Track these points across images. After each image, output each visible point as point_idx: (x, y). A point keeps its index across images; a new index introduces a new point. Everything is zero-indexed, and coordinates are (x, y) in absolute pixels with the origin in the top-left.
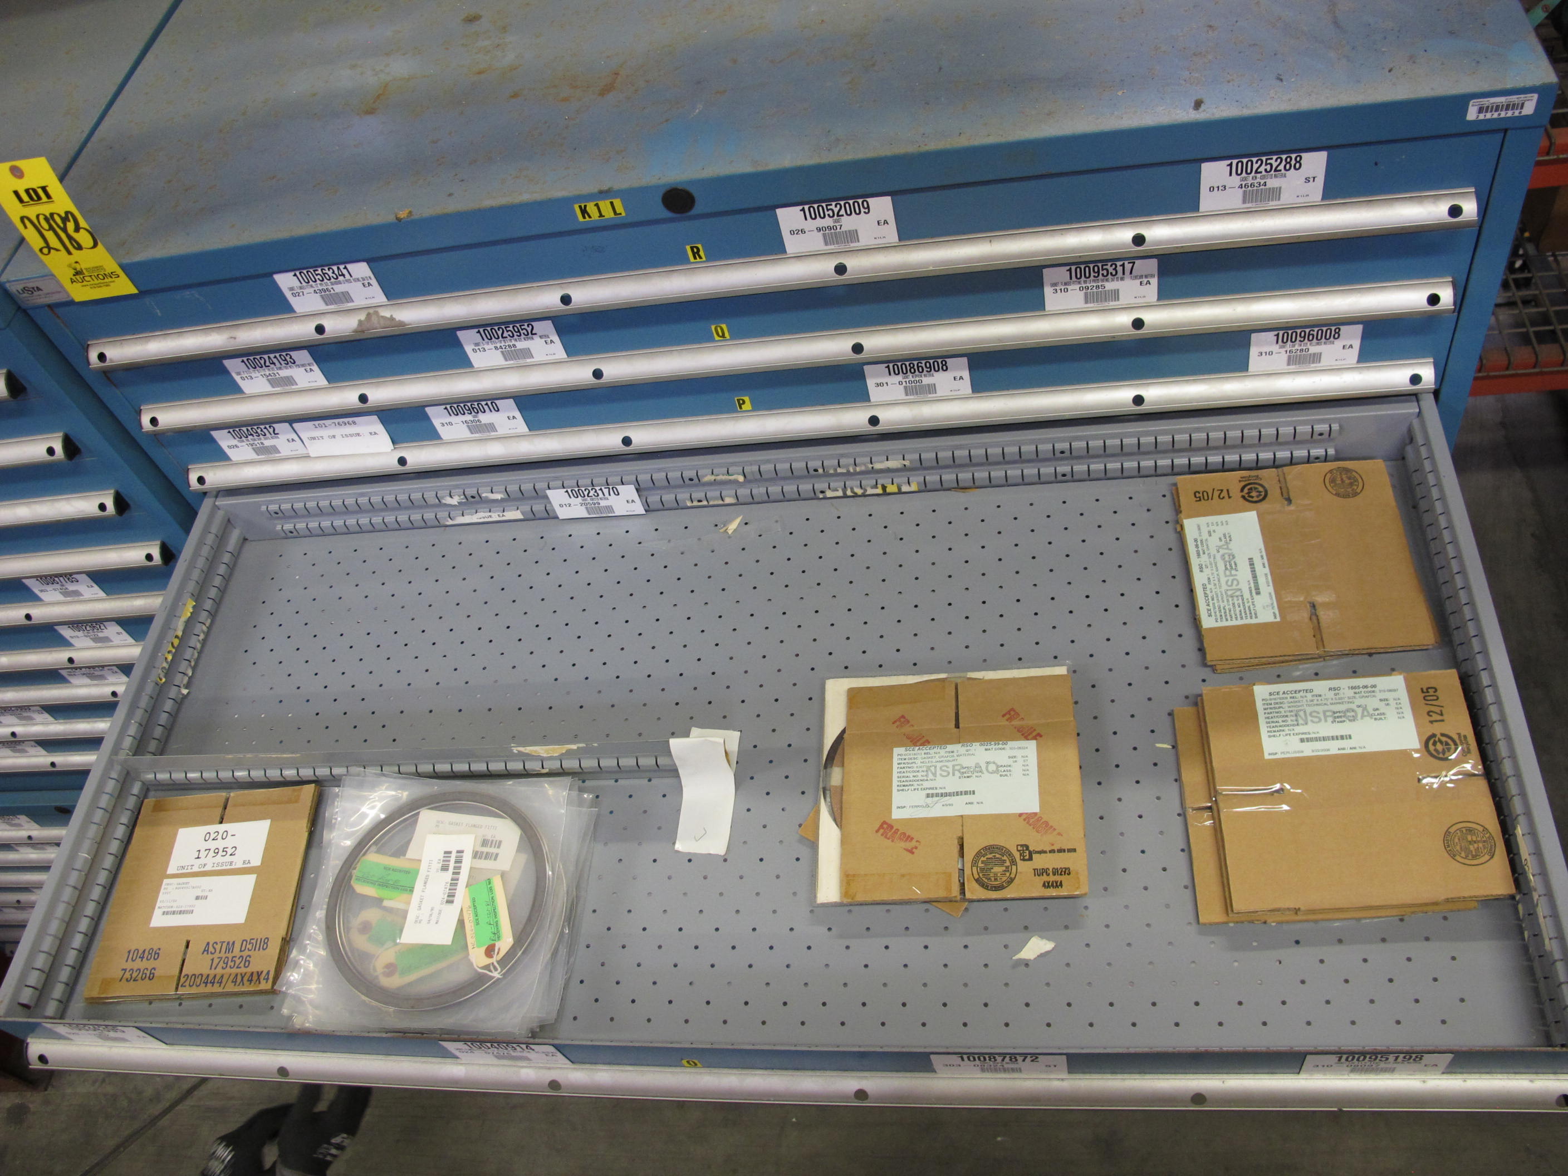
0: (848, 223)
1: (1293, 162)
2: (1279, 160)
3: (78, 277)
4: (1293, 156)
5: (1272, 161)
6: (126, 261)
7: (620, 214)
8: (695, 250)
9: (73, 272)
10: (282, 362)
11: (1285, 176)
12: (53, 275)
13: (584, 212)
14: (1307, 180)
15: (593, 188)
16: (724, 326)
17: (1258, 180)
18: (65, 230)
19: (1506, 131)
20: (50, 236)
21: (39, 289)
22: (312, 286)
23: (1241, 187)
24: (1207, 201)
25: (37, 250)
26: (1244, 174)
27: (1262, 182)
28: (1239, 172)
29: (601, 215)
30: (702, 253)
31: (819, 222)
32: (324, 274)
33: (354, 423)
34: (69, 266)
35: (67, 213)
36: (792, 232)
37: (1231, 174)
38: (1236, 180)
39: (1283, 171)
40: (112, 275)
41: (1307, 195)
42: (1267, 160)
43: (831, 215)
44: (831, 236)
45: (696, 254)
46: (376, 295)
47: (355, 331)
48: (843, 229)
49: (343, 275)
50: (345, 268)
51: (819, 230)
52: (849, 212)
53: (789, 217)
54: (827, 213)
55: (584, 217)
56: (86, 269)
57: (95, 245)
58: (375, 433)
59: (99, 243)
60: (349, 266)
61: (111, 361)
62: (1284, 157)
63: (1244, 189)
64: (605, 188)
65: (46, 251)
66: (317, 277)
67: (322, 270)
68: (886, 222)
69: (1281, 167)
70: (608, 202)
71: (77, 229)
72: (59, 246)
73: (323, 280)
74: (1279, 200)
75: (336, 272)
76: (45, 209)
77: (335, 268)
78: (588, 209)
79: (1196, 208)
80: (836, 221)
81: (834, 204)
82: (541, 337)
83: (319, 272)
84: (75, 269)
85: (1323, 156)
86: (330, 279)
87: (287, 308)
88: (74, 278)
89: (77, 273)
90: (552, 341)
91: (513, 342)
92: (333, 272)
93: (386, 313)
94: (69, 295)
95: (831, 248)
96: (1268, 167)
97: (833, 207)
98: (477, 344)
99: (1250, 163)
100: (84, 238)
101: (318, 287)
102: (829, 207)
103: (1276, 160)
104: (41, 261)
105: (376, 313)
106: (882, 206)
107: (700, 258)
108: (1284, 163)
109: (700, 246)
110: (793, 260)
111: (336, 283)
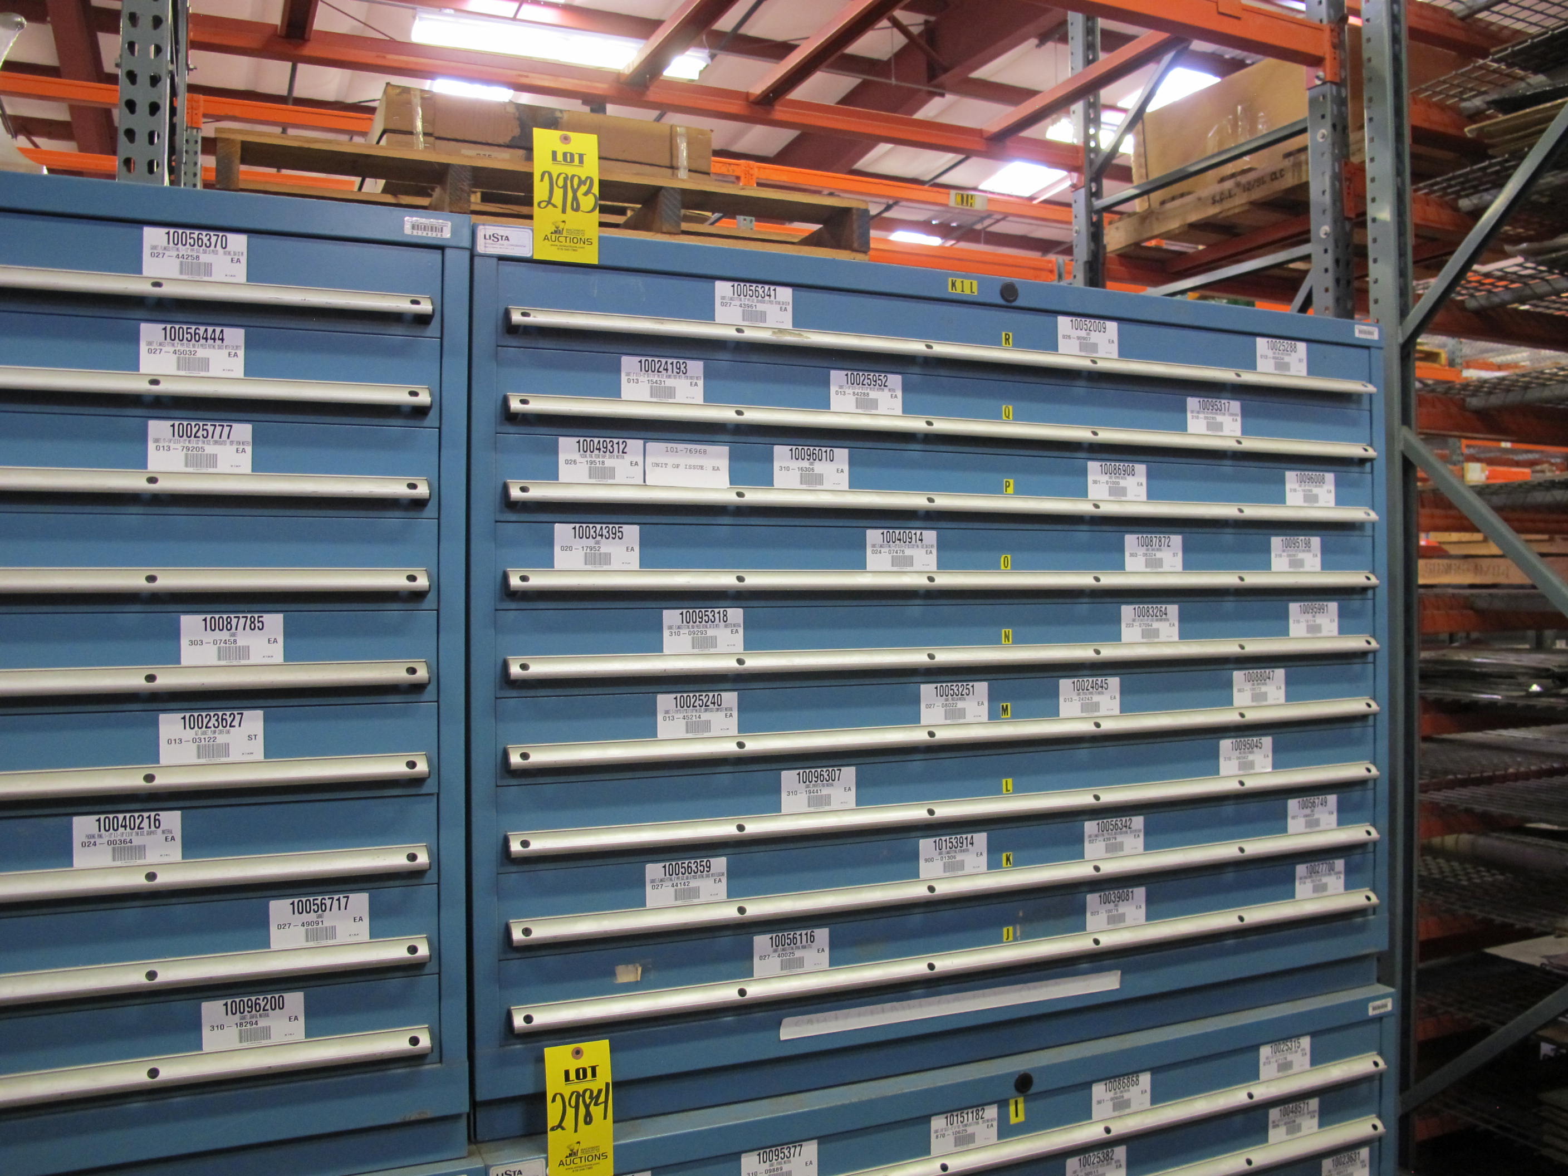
0: (1093, 338)
2: (1287, 343)
3: (553, 236)
6: (607, 234)
7: (974, 293)
9: (553, 229)
10: (675, 370)
11: (1290, 353)
12: (531, 228)
13: (953, 285)
16: (1011, 408)
18: (575, 192)
20: (558, 192)
21: (506, 238)
22: (741, 300)
29: (963, 291)
30: (1010, 340)
31: (1079, 333)
32: (756, 291)
33: (705, 452)
35: (587, 178)
36: (1064, 336)
40: (584, 243)
42: (1282, 341)
44: (1085, 344)
45: (1009, 338)
46: (786, 320)
48: (1090, 342)
49: (770, 296)
51: (1079, 338)
52: (1095, 328)
53: (1064, 323)
55: (952, 290)
56: (568, 230)
57: (590, 212)
58: (718, 469)
60: (777, 289)
61: (535, 319)
65: (542, 205)
66: (749, 293)
67: (757, 287)
68: (1113, 342)
70: (969, 281)
71: (587, 193)
72: (560, 204)
73: (751, 298)
75: (766, 292)
77: (767, 287)
78: (956, 284)
80: (1088, 334)
81: (1087, 323)
82: (890, 390)
83: (753, 288)
84: (557, 227)
85: (1305, 345)
86: (757, 298)
87: (711, 315)
88: (548, 236)
89: (557, 231)
90: (896, 396)
91: (868, 391)
92: (764, 291)
95: (1083, 354)
96: (1284, 346)
98: (841, 387)
100: (584, 204)
101: (744, 303)
102: (1084, 324)
106: (1112, 328)
107: (1009, 344)
109: (1011, 334)
110: (1061, 355)
111: (761, 302)
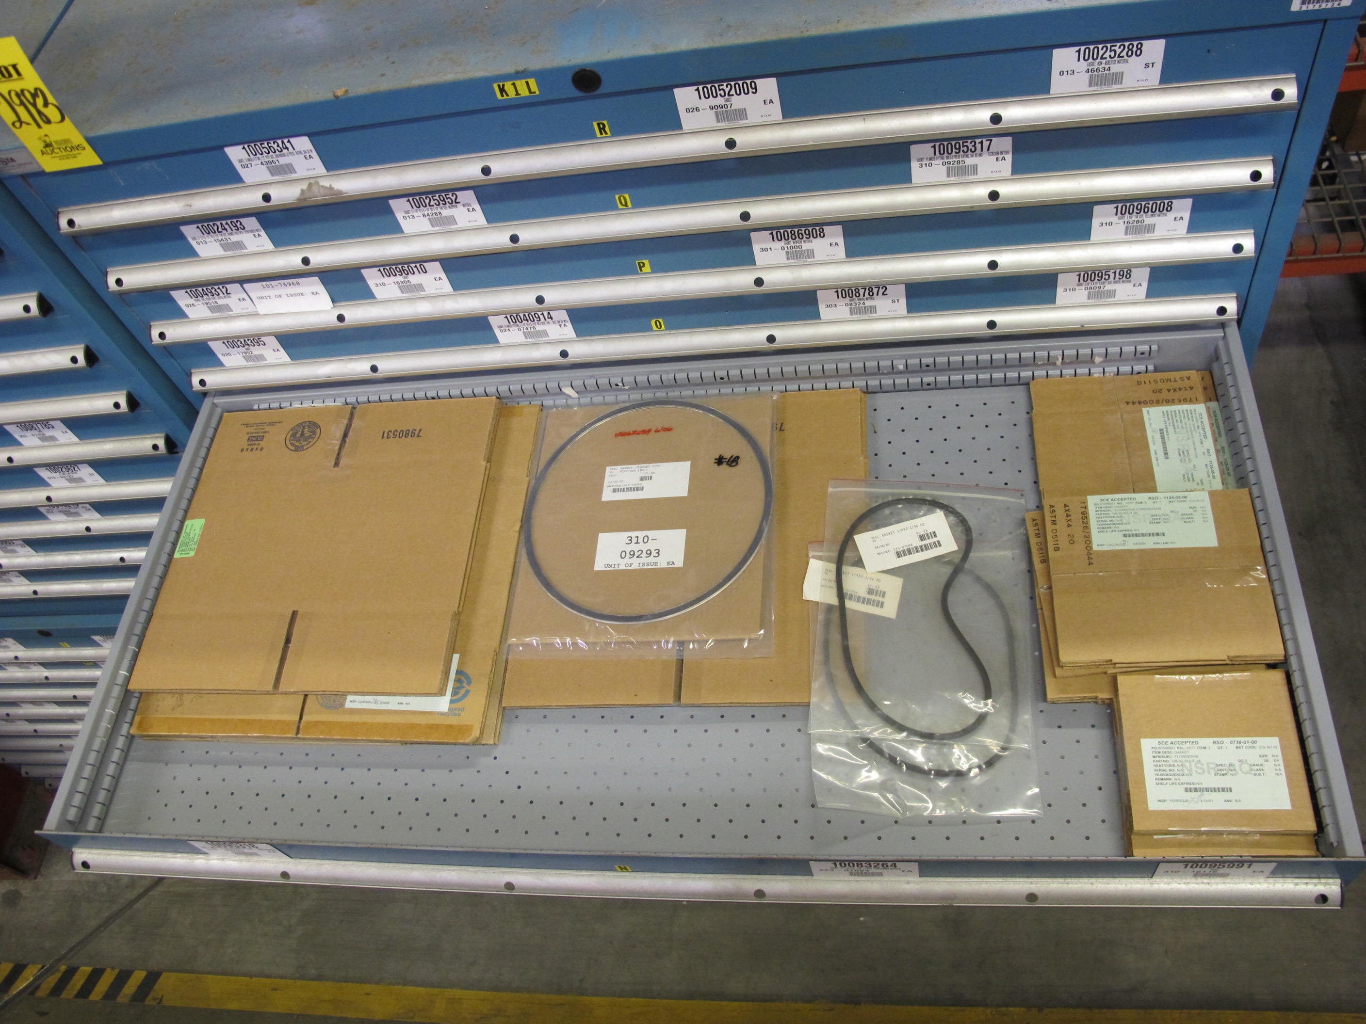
0: (738, 102)
1: (1135, 49)
2: (1122, 47)
3: (48, 149)
4: (1135, 43)
5: (1116, 48)
6: (92, 134)
7: (535, 92)
8: (601, 126)
9: (43, 144)
10: (233, 228)
11: (1127, 62)
12: (25, 147)
13: (502, 90)
14: (1147, 66)
15: (510, 69)
16: (627, 196)
17: (1103, 65)
18: (34, 105)
19: (1325, 21)
20: (21, 110)
21: (12, 160)
22: (259, 158)
23: (1088, 71)
24: (1057, 84)
25: (10, 124)
26: (1091, 60)
27: (1107, 67)
28: (1086, 58)
29: (517, 94)
30: (607, 129)
31: (712, 101)
32: (270, 147)
33: (298, 283)
34: (40, 139)
35: (36, 89)
36: (688, 110)
37: (1079, 60)
38: (1083, 65)
39: (1126, 57)
40: (78, 147)
41: (1146, 80)
42: (1111, 46)
43: (723, 94)
44: (724, 114)
45: (602, 129)
46: (316, 166)
47: (298, 199)
48: (733, 107)
49: (287, 148)
50: (289, 142)
51: (712, 108)
52: (738, 92)
53: (685, 96)
54: (719, 93)
55: (502, 96)
56: (55, 142)
57: (63, 119)
58: (317, 293)
59: (67, 119)
60: (292, 140)
61: (79, 226)
62: (1127, 44)
63: (1090, 73)
64: (521, 68)
65: (17, 124)
66: (263, 150)
67: (268, 144)
68: (771, 101)
69: (1124, 54)
70: (523, 81)
71: (46, 104)
72: (30, 120)
73: (269, 153)
74: (1121, 84)
75: (281, 145)
76: (16, 85)
77: (280, 142)
78: (506, 88)
79: (1048, 91)
80: (727, 101)
81: (725, 84)
82: (464, 205)
83: (266, 145)
84: (45, 142)
85: (1160, 44)
86: (275, 152)
87: (238, 179)
88: (44, 150)
89: (47, 145)
90: (474, 210)
91: (439, 210)
92: (278, 146)
93: (325, 183)
94: (40, 166)
95: (723, 125)
96: (1112, 54)
97: (724, 87)
98: (407, 212)
99: (1096, 50)
100: (52, 113)
101: (265, 158)
102: (721, 87)
103: (1120, 47)
104: (14, 135)
105: (317, 183)
106: (768, 87)
107: (606, 133)
108: (1126, 49)
109: (605, 122)
110: (688, 135)
111: (281, 156)
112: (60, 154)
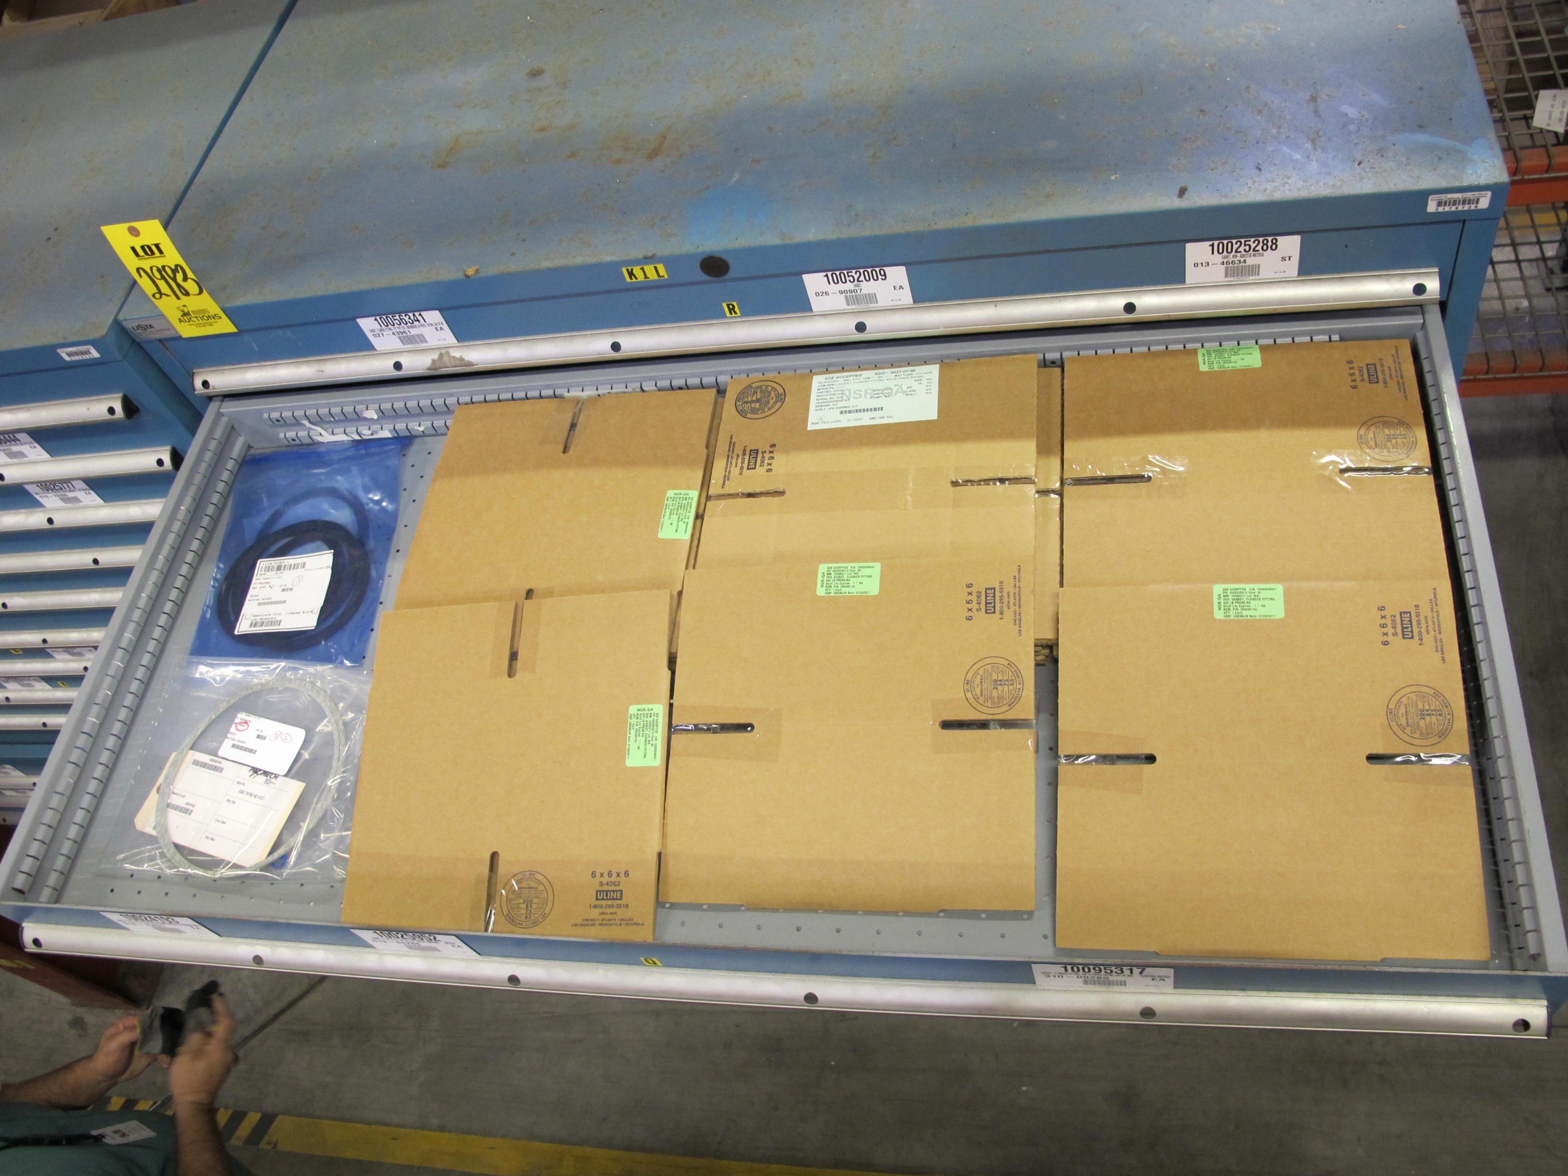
0: (867, 287)
1: (1270, 244)
2: (1257, 242)
3: (185, 318)
4: (1270, 239)
5: (1251, 243)
6: (228, 305)
7: (663, 276)
8: (731, 307)
9: (181, 313)
11: (1263, 255)
12: (165, 316)
13: (631, 274)
14: (1283, 259)
15: (639, 254)
17: (1239, 258)
18: (175, 280)
19: (1464, 221)
20: (162, 284)
21: (151, 326)
22: (390, 329)
23: (1223, 263)
24: (1192, 274)
25: (150, 296)
26: (1225, 253)
27: (1242, 260)
28: (1221, 251)
29: (646, 277)
30: (737, 309)
31: (841, 286)
32: (401, 319)
34: (178, 308)
35: (176, 266)
36: (817, 294)
37: (1213, 253)
38: (1218, 258)
39: (1261, 251)
40: (215, 316)
41: (1284, 272)
42: (1245, 241)
43: (852, 280)
44: (852, 298)
45: (732, 310)
46: (448, 337)
47: (429, 369)
48: (863, 292)
49: (418, 321)
50: (420, 315)
51: (841, 292)
52: (867, 278)
53: (814, 282)
54: (847, 279)
55: (631, 279)
56: (192, 312)
57: (201, 292)
59: (204, 291)
60: (422, 313)
61: (214, 388)
62: (1261, 239)
63: (1225, 265)
64: (650, 254)
65: (157, 296)
66: (395, 322)
67: (399, 316)
68: (901, 287)
69: (1259, 248)
70: (652, 267)
71: (185, 278)
72: (170, 293)
73: (400, 324)
74: (1258, 275)
75: (412, 318)
76: (158, 262)
77: (411, 315)
78: (634, 272)
79: (1183, 281)
80: (856, 286)
81: (854, 271)
83: (397, 317)
84: (183, 311)
85: (1297, 239)
86: (407, 324)
87: (370, 347)
88: (182, 318)
89: (185, 314)
92: (410, 318)
93: (456, 354)
94: (177, 332)
95: (853, 307)
96: (1247, 248)
97: (853, 274)
99: (1230, 245)
100: (191, 286)
101: (396, 329)
102: (850, 274)
103: (1254, 242)
104: (152, 302)
105: (448, 353)
106: (898, 274)
107: (736, 313)
108: (1261, 244)
109: (735, 304)
110: (819, 317)
111: (412, 327)
112: (197, 322)
